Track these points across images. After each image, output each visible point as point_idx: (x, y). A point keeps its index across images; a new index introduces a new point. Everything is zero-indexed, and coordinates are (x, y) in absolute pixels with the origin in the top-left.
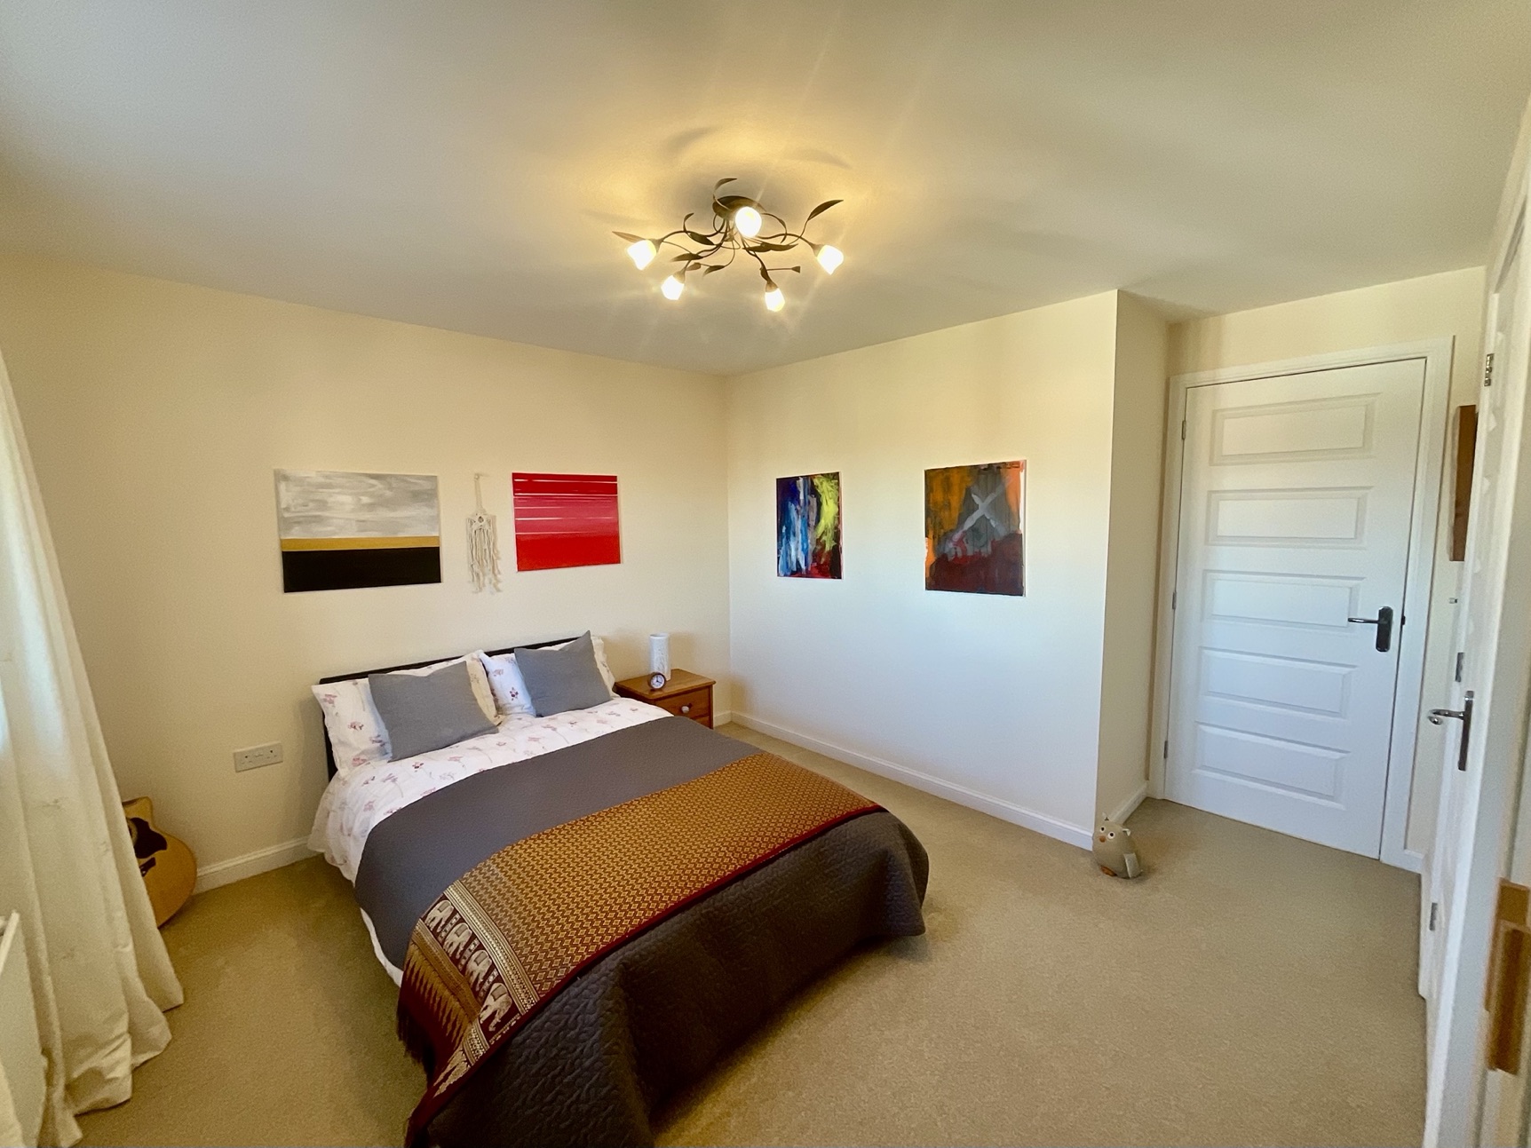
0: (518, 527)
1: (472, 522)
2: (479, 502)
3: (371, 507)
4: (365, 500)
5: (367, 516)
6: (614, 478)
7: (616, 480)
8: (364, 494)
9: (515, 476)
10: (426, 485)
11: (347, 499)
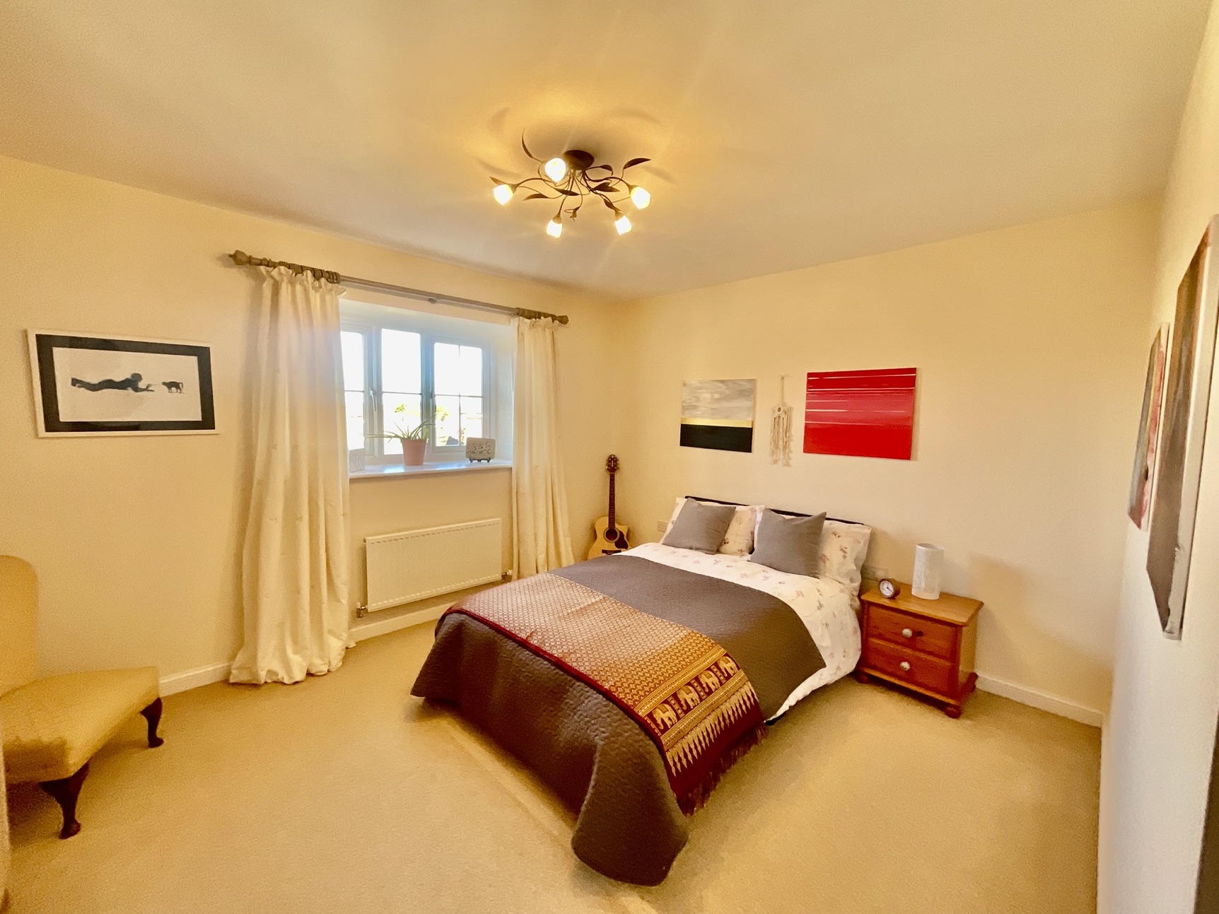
0: (808, 416)
1: (774, 412)
2: (782, 397)
3: (718, 400)
4: (716, 396)
5: (716, 406)
6: (913, 370)
7: (915, 373)
8: (716, 392)
9: (810, 375)
10: (748, 386)
11: (708, 396)
